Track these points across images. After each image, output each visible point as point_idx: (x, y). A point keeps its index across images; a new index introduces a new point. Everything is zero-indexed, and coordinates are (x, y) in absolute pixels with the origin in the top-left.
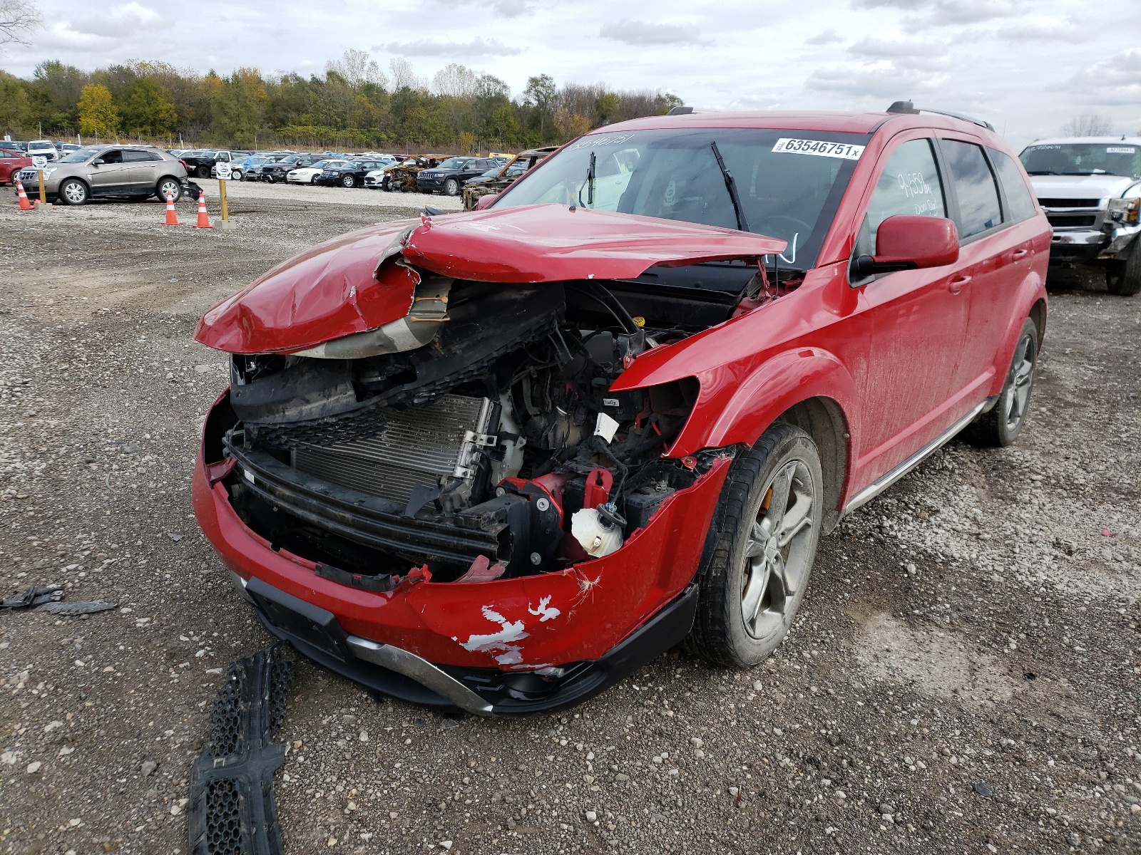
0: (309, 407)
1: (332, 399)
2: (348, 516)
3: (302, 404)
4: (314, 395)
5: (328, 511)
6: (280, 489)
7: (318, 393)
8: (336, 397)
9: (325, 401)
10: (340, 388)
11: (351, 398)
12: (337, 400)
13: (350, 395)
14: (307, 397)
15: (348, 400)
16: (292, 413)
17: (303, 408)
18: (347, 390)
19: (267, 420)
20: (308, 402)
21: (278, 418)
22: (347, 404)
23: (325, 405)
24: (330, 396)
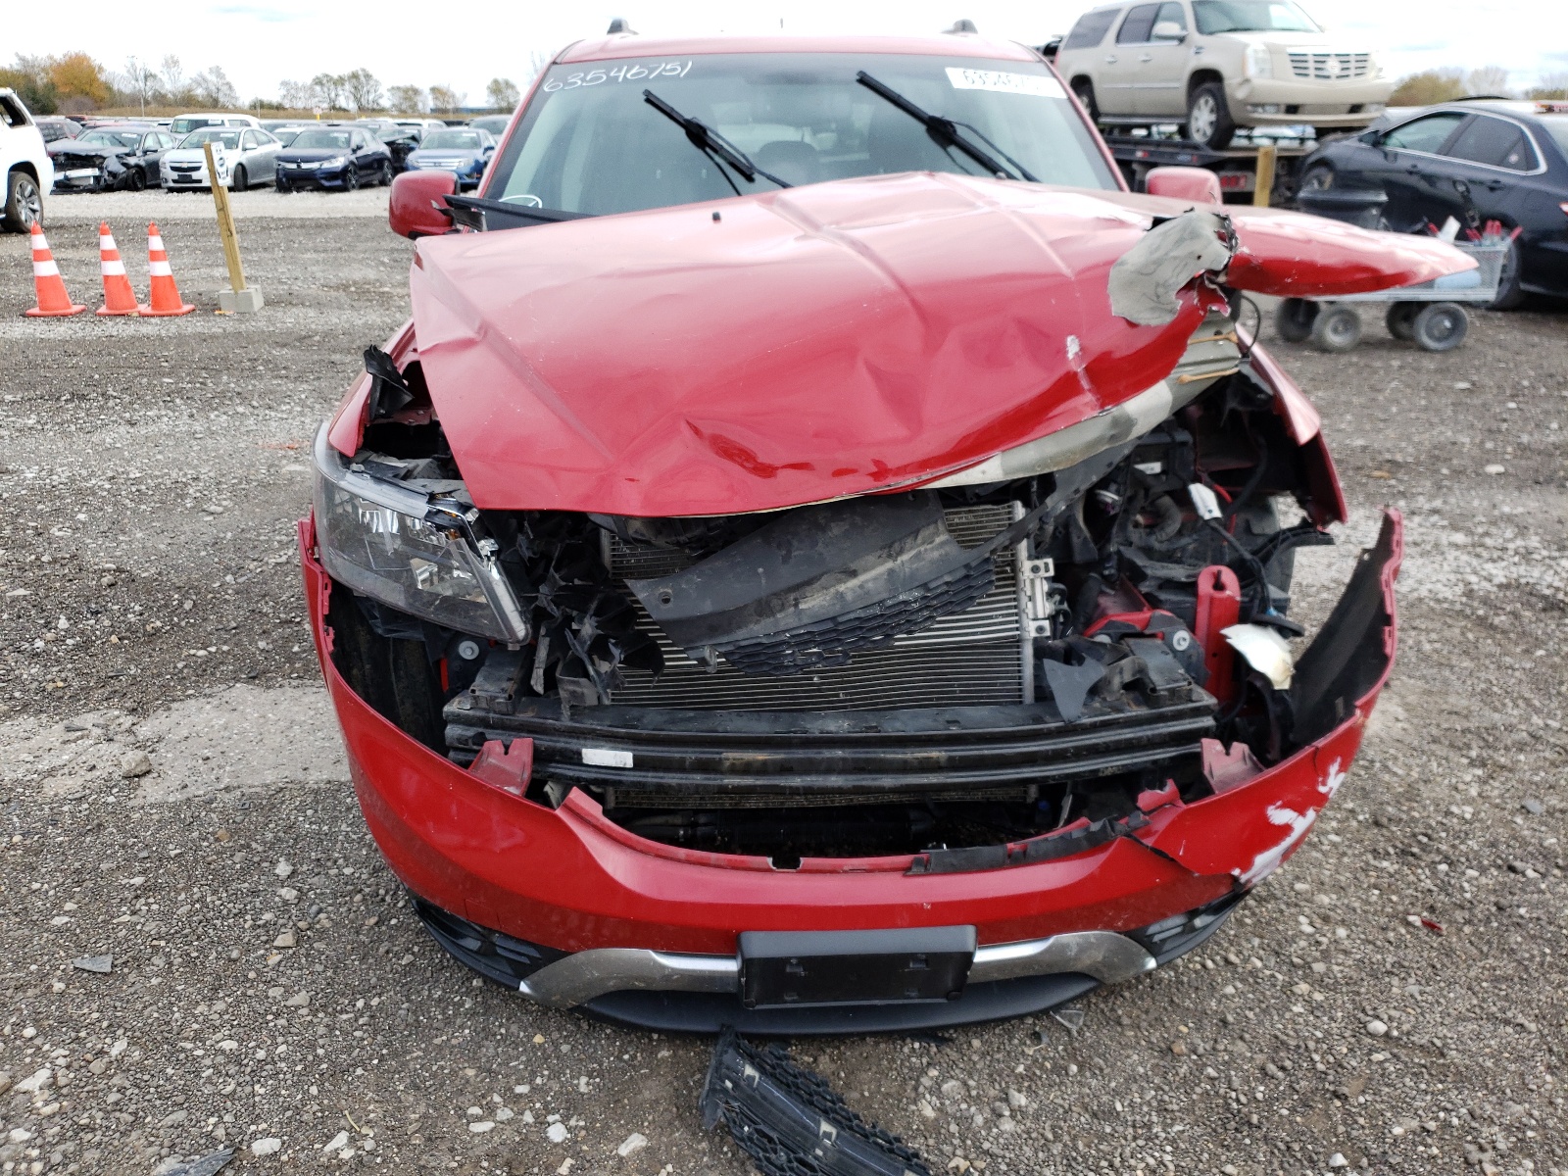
0: (854, 583)
1: (905, 557)
2: (936, 754)
3: (840, 581)
4: (871, 558)
5: (882, 760)
6: (732, 756)
7: (879, 553)
8: (913, 552)
9: (890, 565)
10: (924, 534)
11: (947, 548)
12: (918, 556)
13: (943, 544)
14: (853, 566)
15: (942, 551)
16: (816, 603)
17: (842, 588)
18: (937, 533)
19: (757, 631)
20: (854, 574)
21: (786, 620)
22: (944, 559)
23: (891, 572)
24: (901, 552)
